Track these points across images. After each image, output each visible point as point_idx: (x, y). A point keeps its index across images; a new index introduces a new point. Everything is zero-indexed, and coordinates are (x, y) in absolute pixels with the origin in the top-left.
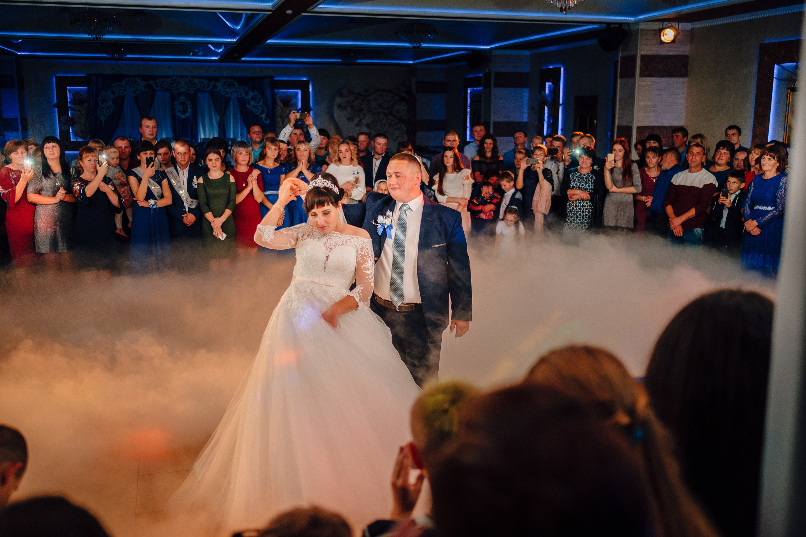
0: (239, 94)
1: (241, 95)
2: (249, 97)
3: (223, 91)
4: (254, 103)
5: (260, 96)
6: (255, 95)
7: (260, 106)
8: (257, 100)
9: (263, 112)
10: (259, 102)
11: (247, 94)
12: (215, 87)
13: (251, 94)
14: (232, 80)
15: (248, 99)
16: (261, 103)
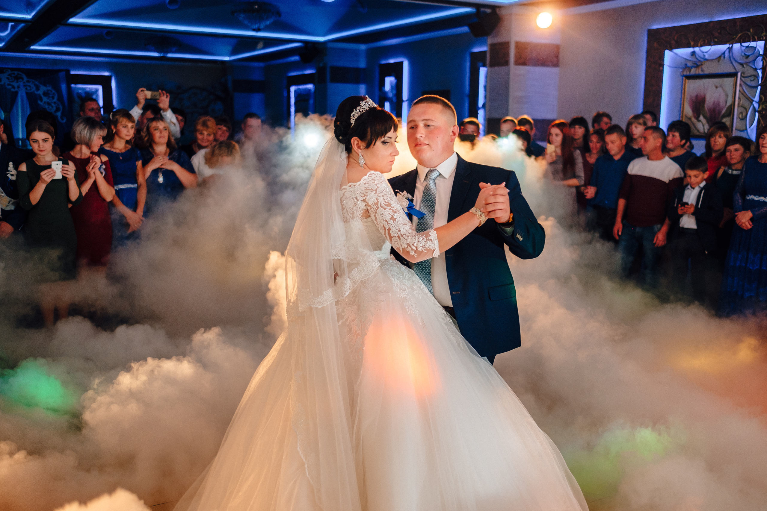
0: (29, 88)
1: (31, 90)
2: (41, 92)
3: (9, 85)
4: (48, 99)
5: (53, 91)
6: (48, 90)
7: (55, 103)
8: (51, 95)
9: (58, 110)
10: (53, 98)
11: (38, 89)
13: (43, 89)
14: (20, 73)
15: (39, 95)
16: (55, 100)
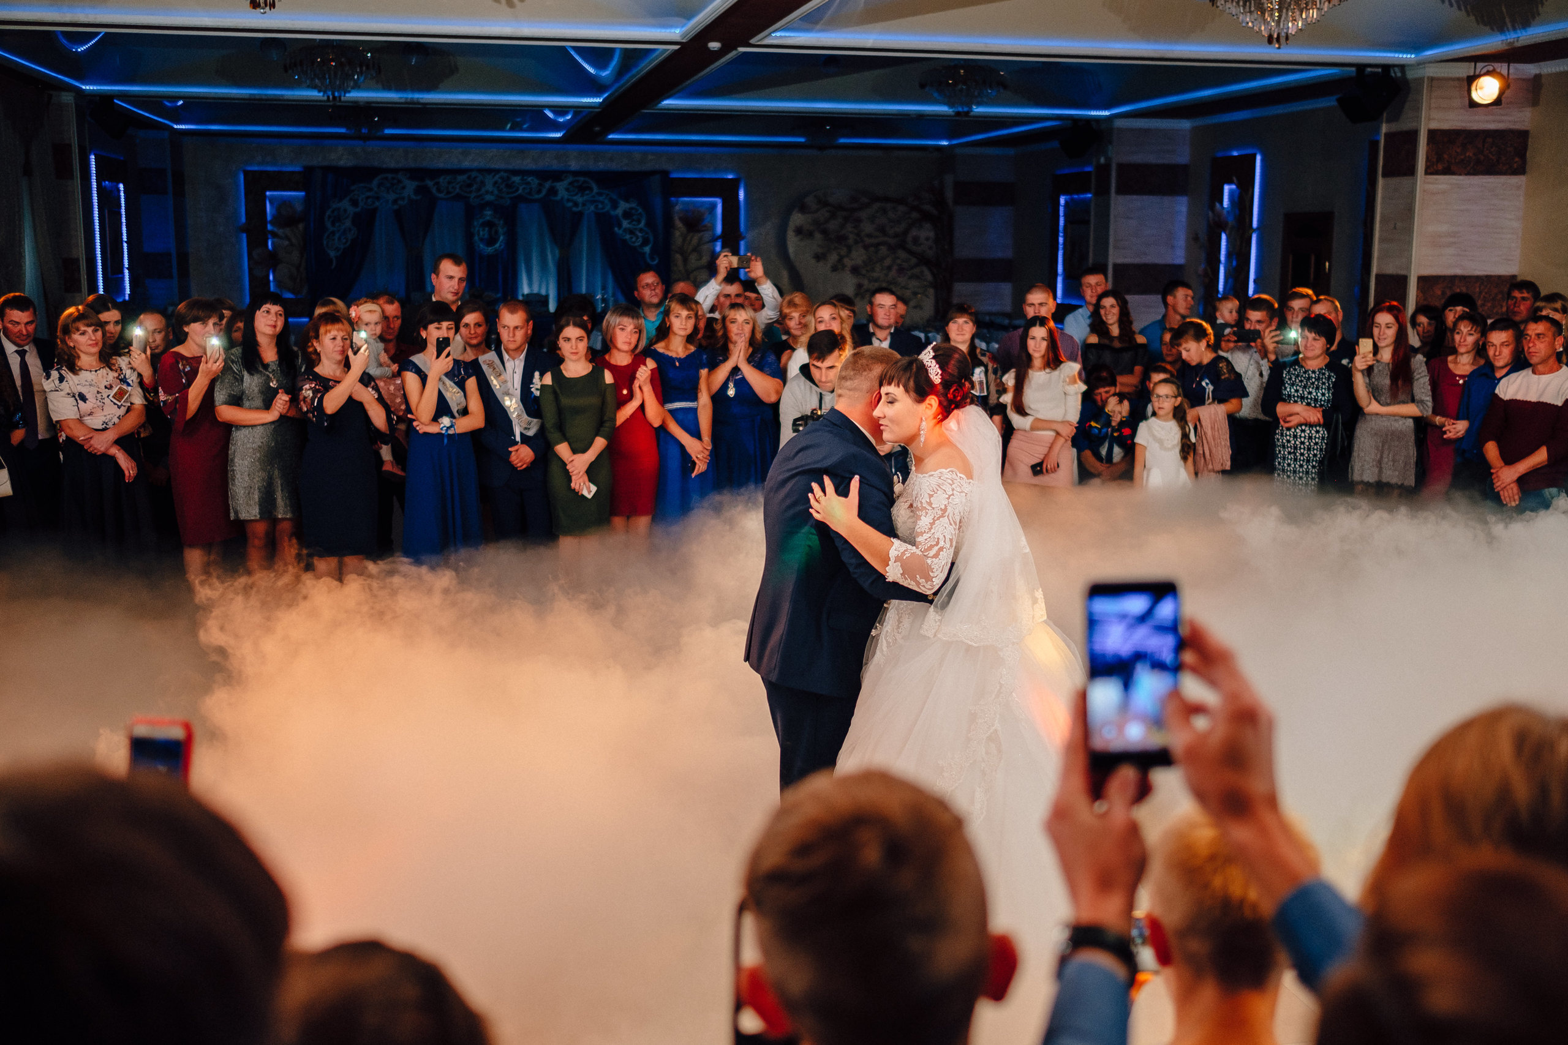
0: (600, 206)
1: (603, 208)
2: (619, 212)
3: (568, 200)
4: (629, 223)
5: (640, 210)
6: (631, 209)
7: (641, 230)
8: (635, 217)
9: (645, 242)
10: (639, 221)
11: (615, 206)
12: (553, 191)
13: (623, 206)
14: (587, 179)
15: (617, 216)
16: (642, 225)
